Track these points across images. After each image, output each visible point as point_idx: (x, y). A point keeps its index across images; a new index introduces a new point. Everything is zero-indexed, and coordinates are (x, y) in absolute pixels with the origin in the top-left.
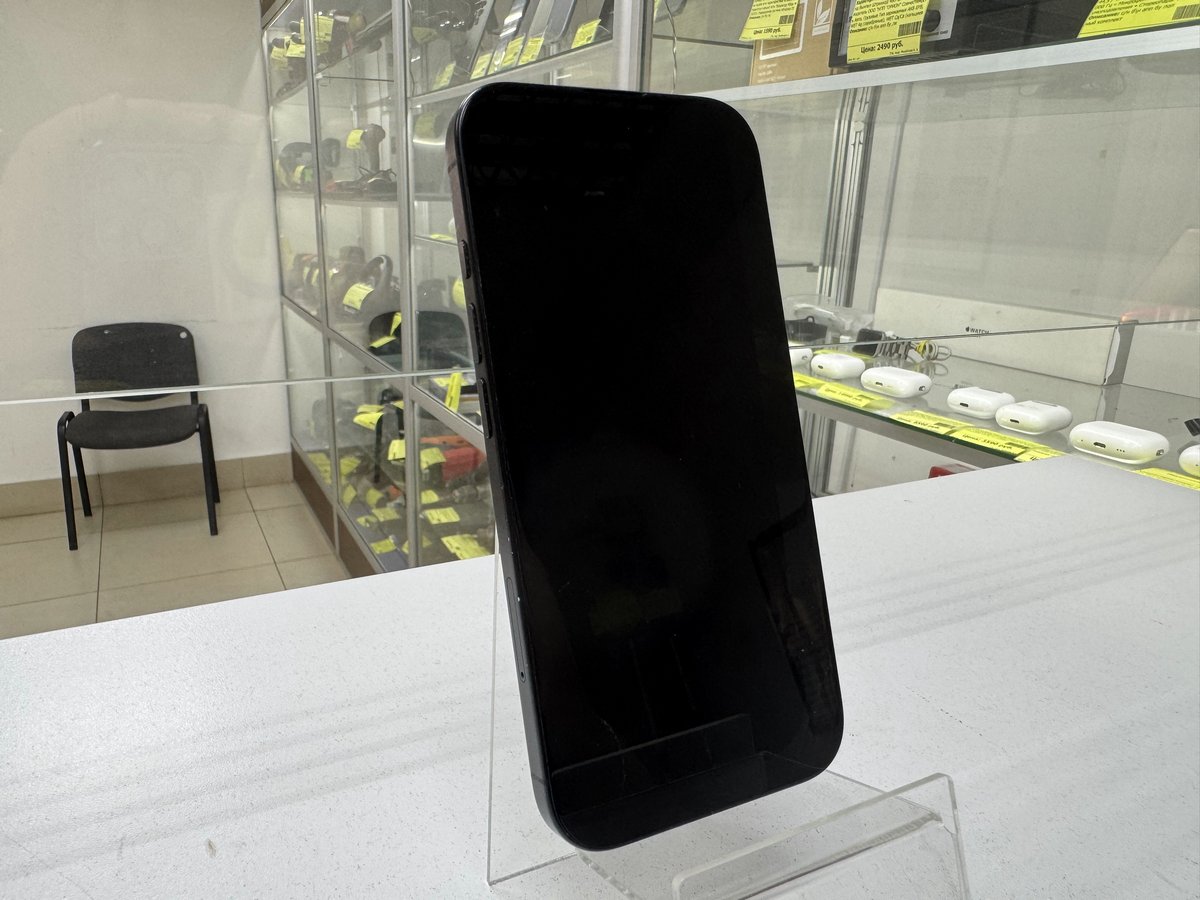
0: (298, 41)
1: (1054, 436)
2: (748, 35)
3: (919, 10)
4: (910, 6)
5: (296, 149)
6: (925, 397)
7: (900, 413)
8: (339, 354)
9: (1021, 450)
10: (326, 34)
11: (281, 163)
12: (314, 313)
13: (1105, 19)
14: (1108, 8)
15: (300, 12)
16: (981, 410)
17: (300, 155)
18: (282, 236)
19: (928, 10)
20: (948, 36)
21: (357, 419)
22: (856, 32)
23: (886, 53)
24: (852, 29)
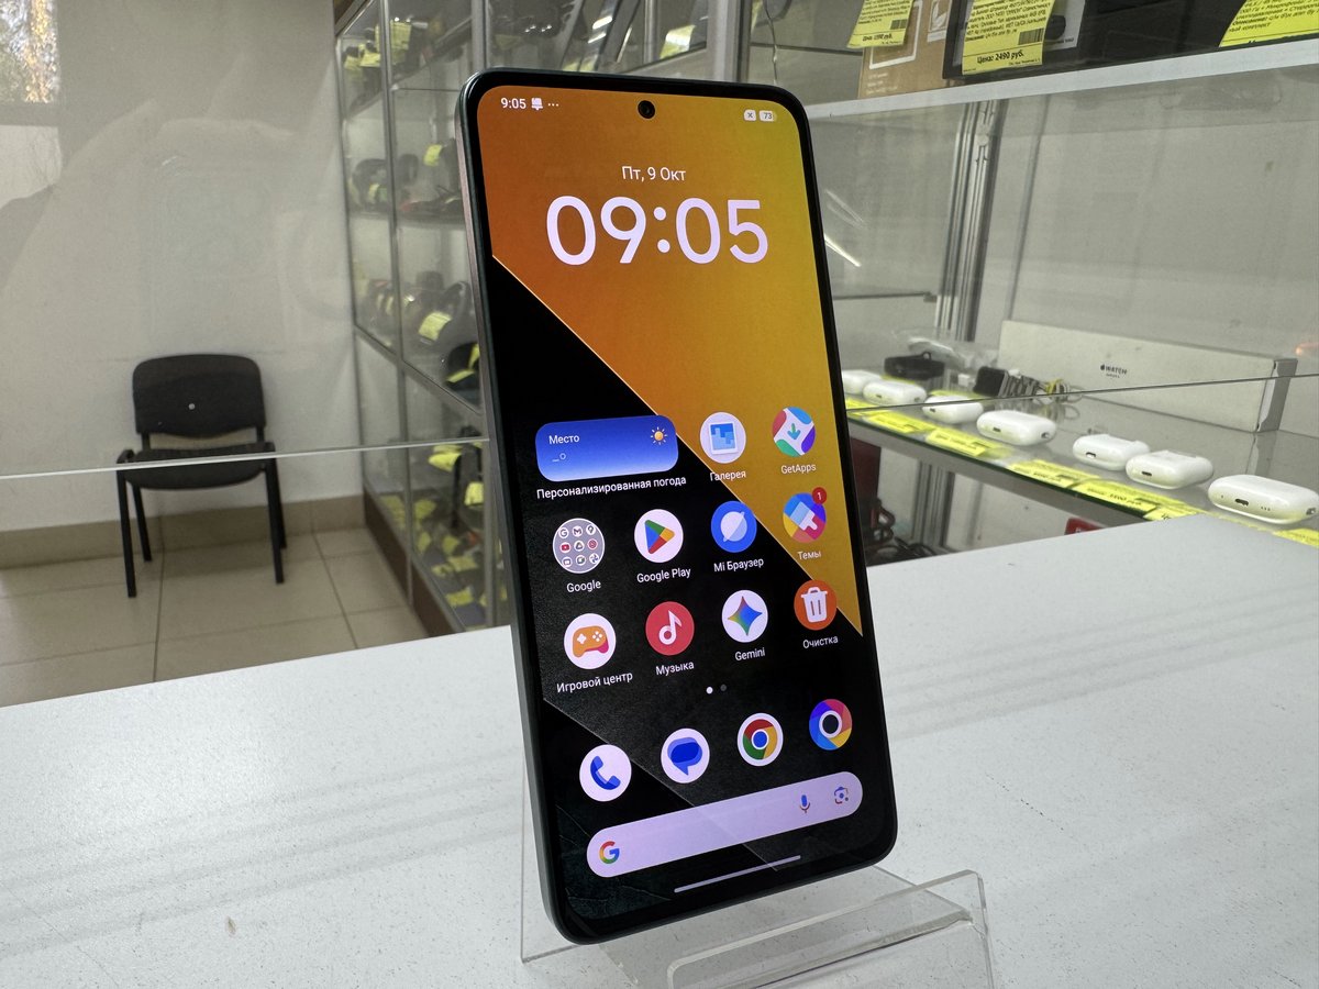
0: (372, 49)
1: (1192, 491)
2: (857, 42)
3: (1042, 16)
4: (1032, 11)
5: (370, 166)
6: (1049, 445)
7: (1019, 463)
8: (414, 388)
9: (1153, 507)
10: (403, 42)
11: (355, 181)
12: (388, 344)
13: (1251, 24)
14: (1254, 12)
15: (376, 18)
16: (1111, 461)
17: (374, 173)
18: (355, 260)
19: (1052, 16)
20: (1074, 44)
21: (433, 460)
22: (971, 39)
23: (1005, 64)
24: (967, 36)
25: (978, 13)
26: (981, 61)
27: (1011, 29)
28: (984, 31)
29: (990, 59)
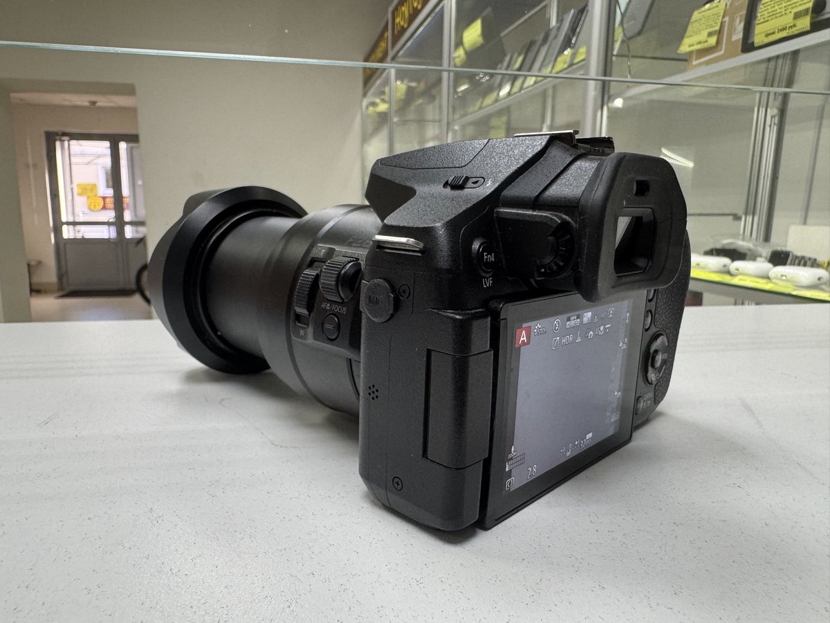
0: (383, 101)
2: (685, 48)
10: (402, 94)
15: (387, 82)
22: (760, 23)
23: (784, 34)
24: (757, 22)
25: (765, 7)
26: (767, 35)
27: (788, 12)
28: (769, 17)
29: (774, 33)
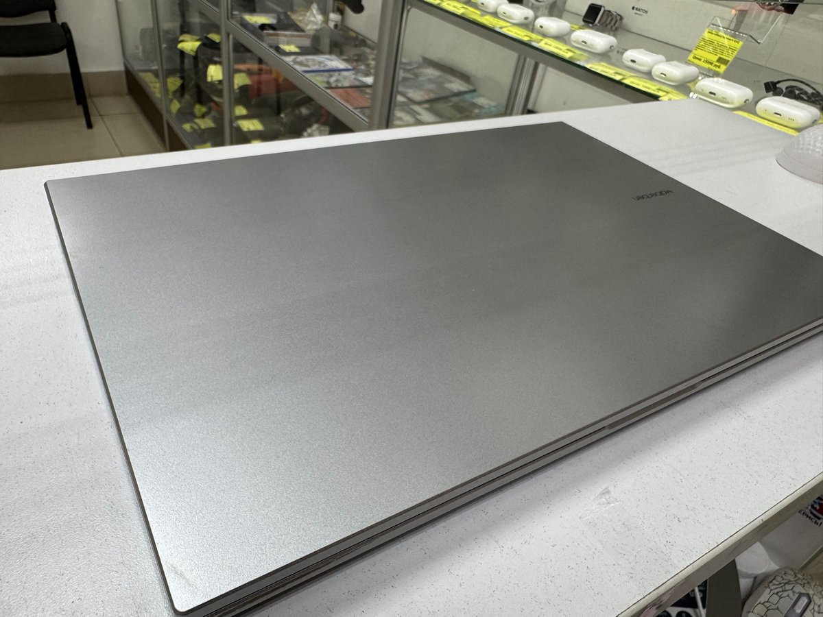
6: (612, 54)
7: (592, 63)
9: (665, 94)
16: (644, 66)
21: (180, 46)
